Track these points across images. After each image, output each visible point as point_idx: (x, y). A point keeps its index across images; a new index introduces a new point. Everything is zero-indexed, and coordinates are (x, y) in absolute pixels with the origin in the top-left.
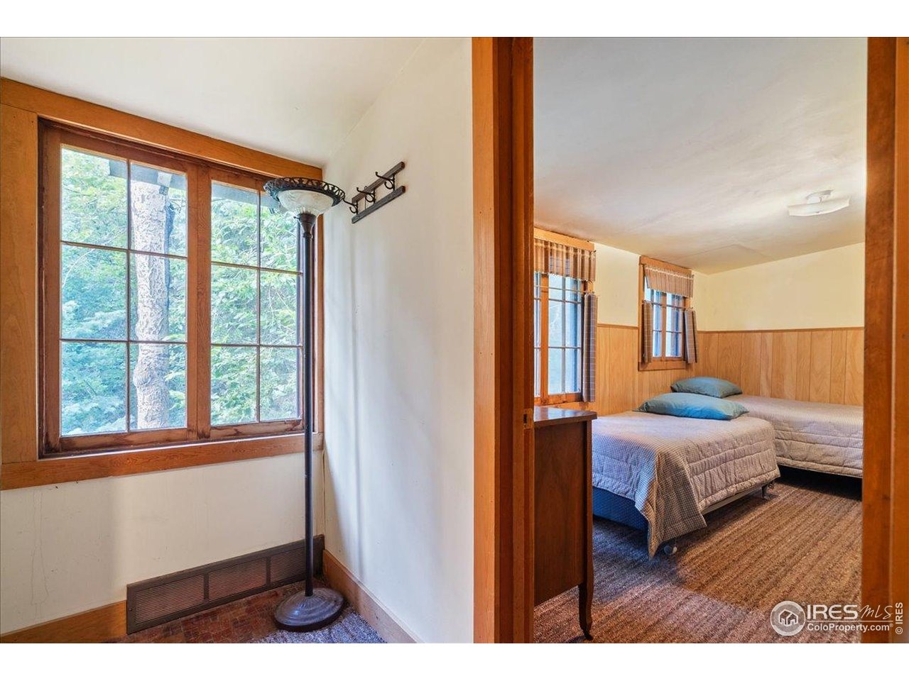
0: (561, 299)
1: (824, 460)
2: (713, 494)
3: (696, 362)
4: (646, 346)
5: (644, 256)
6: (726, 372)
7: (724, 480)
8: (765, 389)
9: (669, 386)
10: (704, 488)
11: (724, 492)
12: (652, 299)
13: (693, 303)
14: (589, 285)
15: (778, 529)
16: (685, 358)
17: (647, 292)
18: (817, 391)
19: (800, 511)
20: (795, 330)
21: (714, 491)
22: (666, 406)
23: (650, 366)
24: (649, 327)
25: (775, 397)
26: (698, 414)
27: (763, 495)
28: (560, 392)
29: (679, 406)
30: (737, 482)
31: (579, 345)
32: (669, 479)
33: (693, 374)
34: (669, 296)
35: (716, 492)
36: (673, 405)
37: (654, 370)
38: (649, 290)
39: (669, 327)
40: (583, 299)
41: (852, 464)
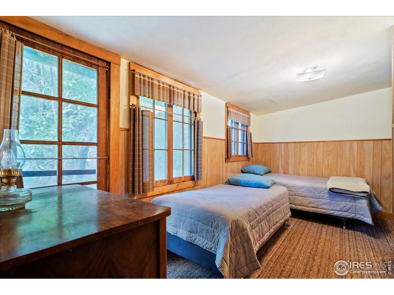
0: (181, 121)
1: (310, 205)
2: (263, 237)
3: (252, 157)
4: (229, 149)
5: (228, 103)
6: (265, 162)
7: (268, 226)
8: (281, 170)
9: (240, 169)
10: (258, 236)
11: (268, 234)
12: (232, 126)
13: (251, 129)
14: (198, 114)
15: (294, 249)
16: (247, 155)
17: (230, 121)
18: (302, 170)
19: (302, 234)
20: (293, 142)
21: (263, 235)
22: (238, 181)
23: (231, 160)
24: (230, 139)
25: (285, 174)
26: (253, 186)
27: (284, 226)
28: (181, 175)
29: (245, 181)
30: (274, 225)
31: (193, 148)
32: (238, 238)
33: (251, 163)
34: (240, 124)
35: (264, 235)
36: (242, 180)
37: (233, 162)
38: (231, 121)
39: (240, 140)
40: (194, 122)
41: (321, 207)
